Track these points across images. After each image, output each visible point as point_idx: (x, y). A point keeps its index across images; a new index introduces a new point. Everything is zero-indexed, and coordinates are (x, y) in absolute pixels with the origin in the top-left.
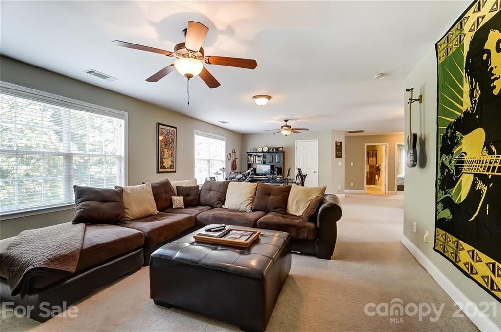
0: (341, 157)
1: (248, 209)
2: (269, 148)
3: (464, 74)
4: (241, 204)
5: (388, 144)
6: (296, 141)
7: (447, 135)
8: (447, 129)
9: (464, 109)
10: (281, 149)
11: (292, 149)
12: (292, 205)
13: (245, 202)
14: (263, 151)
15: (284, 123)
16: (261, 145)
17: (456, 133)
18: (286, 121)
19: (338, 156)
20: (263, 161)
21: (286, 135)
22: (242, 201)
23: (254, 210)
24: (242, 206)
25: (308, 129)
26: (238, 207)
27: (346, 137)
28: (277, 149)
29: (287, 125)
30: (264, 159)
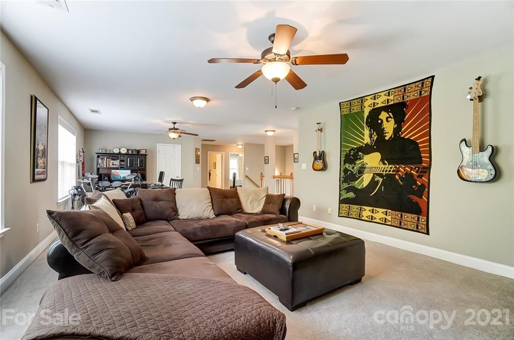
0: (199, 163)
1: (212, 215)
2: (128, 150)
3: (365, 125)
4: (204, 211)
5: (224, 153)
6: (158, 144)
7: (350, 154)
8: (350, 151)
9: (365, 142)
10: (143, 152)
11: (154, 152)
12: (247, 206)
13: (207, 209)
14: (120, 152)
15: (172, 126)
16: (120, 146)
17: (358, 153)
18: (175, 123)
19: (197, 162)
20: (121, 165)
21: (174, 139)
22: (204, 208)
23: (217, 215)
24: (205, 213)
25: (197, 135)
26: (200, 216)
27: (202, 145)
28: (138, 151)
29: (175, 127)
30: (122, 163)
